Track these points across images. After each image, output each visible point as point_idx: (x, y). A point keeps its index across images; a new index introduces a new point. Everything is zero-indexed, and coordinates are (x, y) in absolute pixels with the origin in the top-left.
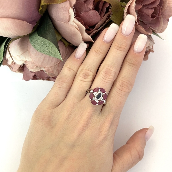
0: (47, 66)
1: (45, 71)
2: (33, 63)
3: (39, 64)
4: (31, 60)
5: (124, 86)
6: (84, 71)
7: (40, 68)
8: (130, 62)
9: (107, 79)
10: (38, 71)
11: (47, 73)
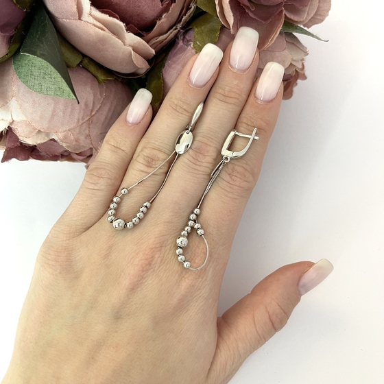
0: (61, 130)
1: (59, 141)
2: (29, 125)
3: (43, 126)
4: (25, 119)
5: (238, 176)
6: (147, 152)
7: (47, 134)
8: (249, 123)
9: (199, 163)
10: (43, 141)
11: (64, 145)
